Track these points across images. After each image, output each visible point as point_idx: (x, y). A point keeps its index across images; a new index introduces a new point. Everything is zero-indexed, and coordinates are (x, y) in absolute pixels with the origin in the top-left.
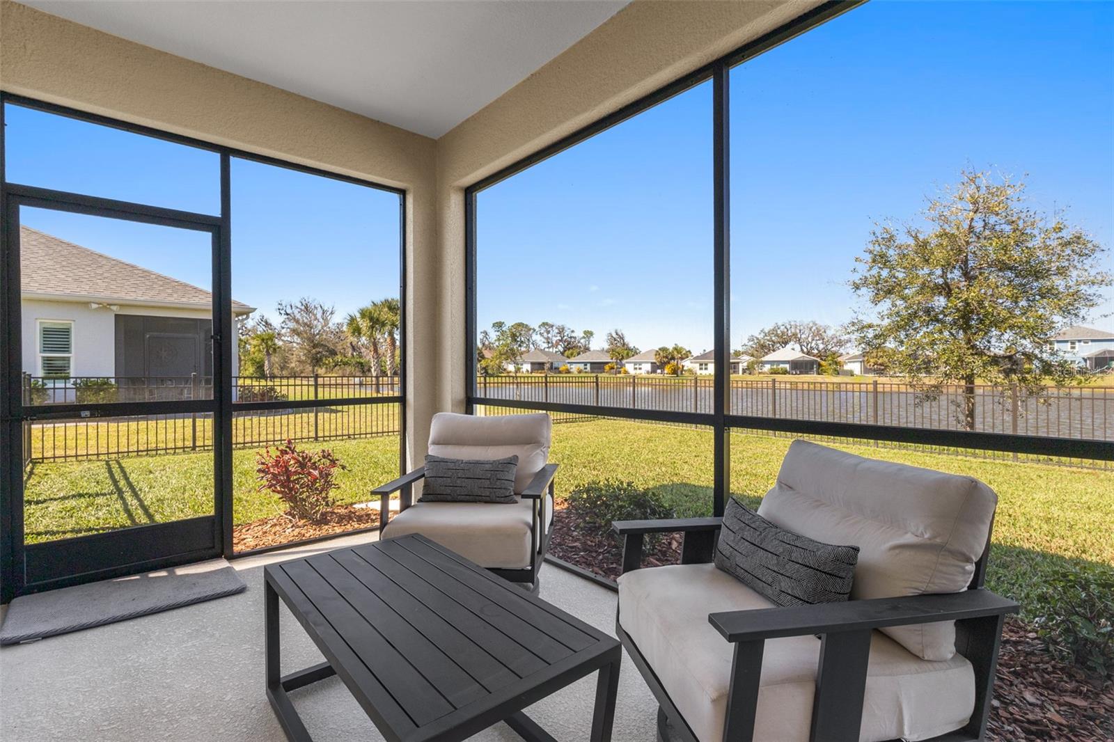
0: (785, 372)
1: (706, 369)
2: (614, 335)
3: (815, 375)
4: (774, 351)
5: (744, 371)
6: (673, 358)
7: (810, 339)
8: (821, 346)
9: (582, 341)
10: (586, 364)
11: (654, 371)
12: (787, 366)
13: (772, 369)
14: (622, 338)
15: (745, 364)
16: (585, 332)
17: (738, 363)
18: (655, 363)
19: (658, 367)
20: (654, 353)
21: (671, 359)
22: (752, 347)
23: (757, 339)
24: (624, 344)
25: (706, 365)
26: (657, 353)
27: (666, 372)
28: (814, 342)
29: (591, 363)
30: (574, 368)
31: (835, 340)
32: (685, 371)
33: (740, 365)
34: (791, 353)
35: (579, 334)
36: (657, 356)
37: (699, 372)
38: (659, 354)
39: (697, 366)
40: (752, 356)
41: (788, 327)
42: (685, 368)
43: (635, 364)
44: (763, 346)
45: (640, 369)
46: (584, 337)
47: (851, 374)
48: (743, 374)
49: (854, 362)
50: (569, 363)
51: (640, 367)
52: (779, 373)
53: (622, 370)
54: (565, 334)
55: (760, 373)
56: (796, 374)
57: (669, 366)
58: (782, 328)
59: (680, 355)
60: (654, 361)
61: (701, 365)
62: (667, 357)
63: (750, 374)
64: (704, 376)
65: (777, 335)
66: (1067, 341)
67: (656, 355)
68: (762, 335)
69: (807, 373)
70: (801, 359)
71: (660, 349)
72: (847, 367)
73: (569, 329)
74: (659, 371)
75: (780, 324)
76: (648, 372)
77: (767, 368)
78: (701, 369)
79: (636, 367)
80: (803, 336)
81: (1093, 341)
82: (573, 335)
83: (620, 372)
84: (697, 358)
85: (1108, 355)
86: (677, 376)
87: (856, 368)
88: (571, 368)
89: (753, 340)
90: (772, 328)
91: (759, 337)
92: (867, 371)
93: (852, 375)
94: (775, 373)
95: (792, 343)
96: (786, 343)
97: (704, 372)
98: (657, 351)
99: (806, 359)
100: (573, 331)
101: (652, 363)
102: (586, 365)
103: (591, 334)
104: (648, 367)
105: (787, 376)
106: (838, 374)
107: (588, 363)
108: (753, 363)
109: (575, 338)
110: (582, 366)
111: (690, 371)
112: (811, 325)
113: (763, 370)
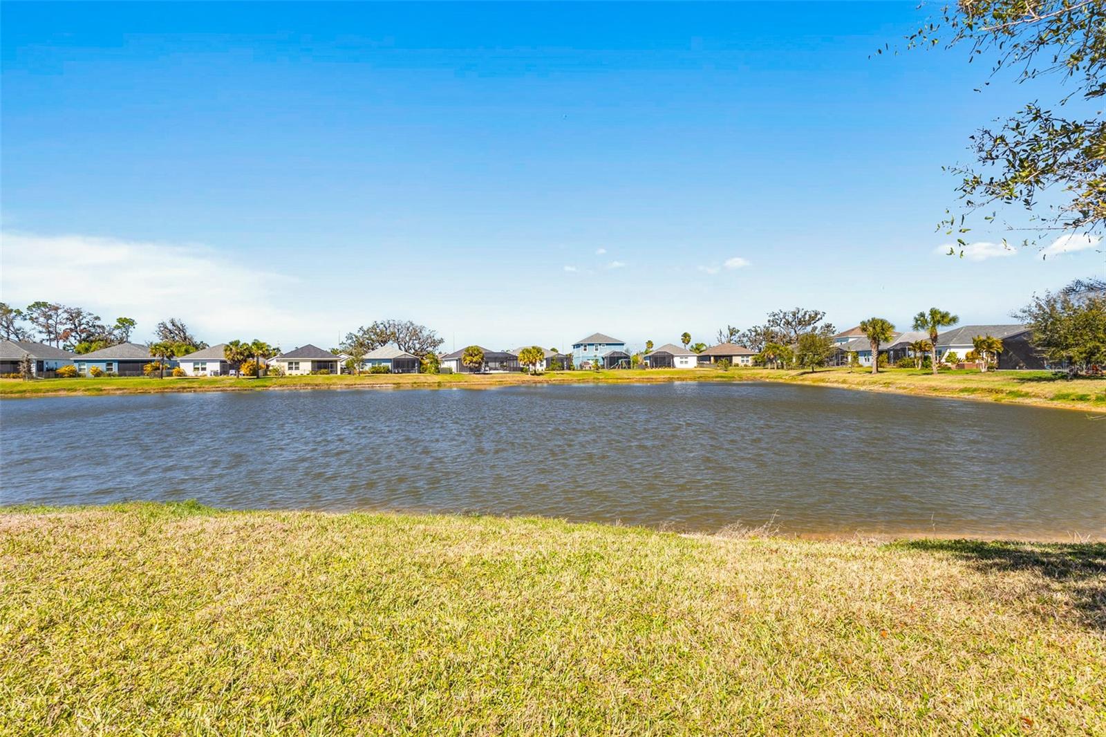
0: (387, 371)
1: (297, 368)
2: (170, 326)
3: (417, 374)
4: (373, 349)
5: (343, 371)
6: (252, 355)
7: (407, 339)
8: (418, 346)
9: (116, 332)
10: (109, 363)
11: (224, 371)
12: (389, 365)
13: (373, 367)
14: (182, 330)
15: (344, 363)
16: (120, 320)
17: (336, 361)
18: (225, 362)
19: (231, 367)
20: (223, 348)
21: (248, 356)
22: (350, 345)
23: (356, 337)
24: (185, 338)
25: (297, 363)
26: (227, 348)
27: (242, 372)
28: (411, 342)
29: (120, 362)
30: (87, 369)
31: (429, 341)
32: (270, 371)
33: (339, 364)
34: (391, 351)
35: (109, 321)
36: (228, 353)
37: (287, 373)
38: (231, 349)
39: (286, 365)
40: (351, 354)
41: (387, 326)
42: (271, 368)
43: (196, 362)
44: (362, 345)
45: (204, 369)
46: (119, 327)
47: (449, 371)
48: (341, 373)
49: (450, 360)
50: (76, 361)
51: (203, 366)
52: (380, 372)
53: (175, 371)
54: (84, 321)
55: (360, 372)
56: (398, 373)
57: (247, 365)
58: (382, 326)
59: (261, 352)
60: (224, 359)
61: (290, 363)
62: (241, 354)
63: (350, 374)
64: (294, 378)
65: (376, 334)
66: (593, 345)
67: (226, 350)
68: (361, 332)
69: (409, 372)
70: (403, 357)
71: (231, 343)
72: (445, 365)
73: (90, 314)
74: (232, 372)
75: (379, 322)
76: (216, 374)
77: (368, 366)
78: (290, 368)
79: (196, 366)
80: (401, 336)
81: (607, 344)
82: (98, 323)
83: (170, 375)
84: (286, 355)
85: (615, 355)
86: (258, 378)
87: (453, 365)
88: (80, 370)
89: (351, 338)
90: (371, 326)
91: (358, 335)
92: (462, 368)
93: (451, 373)
94: (377, 373)
95: (391, 342)
96: (385, 342)
97: (294, 372)
98: (228, 346)
99: (407, 357)
100: (97, 318)
101: (222, 362)
102: (111, 364)
103: (132, 323)
104: (216, 367)
105: (390, 375)
106: (439, 372)
107: (115, 361)
108: (353, 362)
109: (103, 327)
110: (102, 367)
111: (276, 371)
112: (408, 324)
113: (364, 370)
